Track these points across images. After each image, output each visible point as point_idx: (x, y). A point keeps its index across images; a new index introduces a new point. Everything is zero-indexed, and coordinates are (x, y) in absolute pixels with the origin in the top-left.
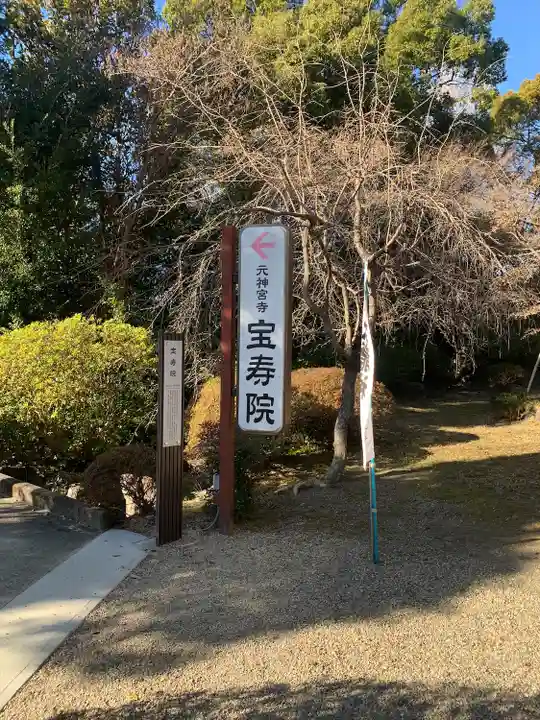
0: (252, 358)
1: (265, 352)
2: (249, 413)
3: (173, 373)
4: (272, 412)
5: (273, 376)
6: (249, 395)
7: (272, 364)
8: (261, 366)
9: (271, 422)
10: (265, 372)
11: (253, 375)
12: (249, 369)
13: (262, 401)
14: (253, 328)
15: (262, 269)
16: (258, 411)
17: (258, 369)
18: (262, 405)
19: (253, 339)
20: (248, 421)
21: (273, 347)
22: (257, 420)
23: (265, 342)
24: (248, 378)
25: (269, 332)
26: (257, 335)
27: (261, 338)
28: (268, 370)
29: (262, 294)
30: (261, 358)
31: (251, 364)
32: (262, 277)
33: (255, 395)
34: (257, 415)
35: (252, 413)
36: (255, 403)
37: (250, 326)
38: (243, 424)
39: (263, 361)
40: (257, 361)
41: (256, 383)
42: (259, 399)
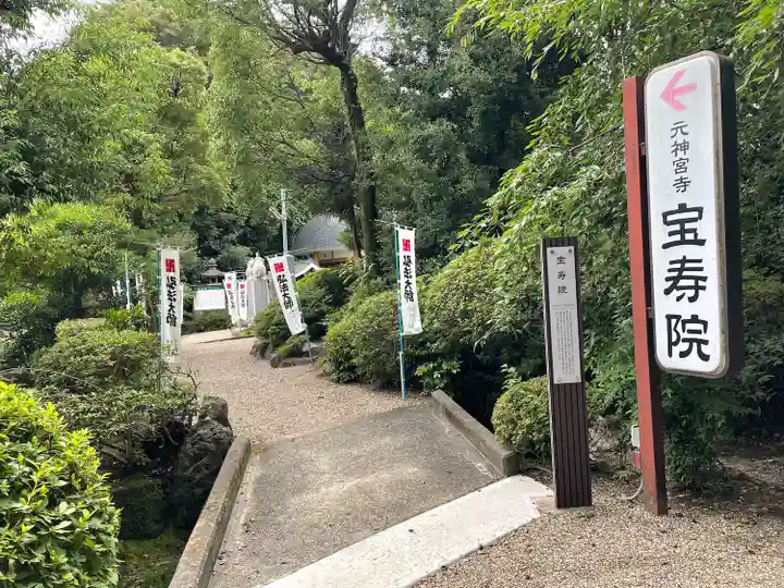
0: (672, 263)
1: (690, 251)
2: (671, 344)
3: (562, 289)
4: (706, 342)
5: (704, 288)
6: (669, 317)
7: (701, 269)
8: (685, 273)
9: (705, 358)
10: (691, 283)
11: (674, 287)
12: (668, 279)
13: (689, 326)
14: (670, 218)
15: (679, 128)
16: (685, 340)
17: (680, 277)
18: (690, 331)
19: (671, 234)
20: (670, 354)
21: (702, 243)
22: (683, 355)
23: (689, 236)
24: (667, 292)
25: (695, 220)
26: (677, 227)
27: (683, 232)
28: (697, 279)
29: (681, 166)
30: (684, 260)
31: (670, 270)
32: (680, 139)
33: (678, 317)
34: (684, 346)
35: (676, 343)
36: (679, 328)
37: (665, 215)
38: (663, 359)
39: (687, 265)
40: (678, 266)
41: (679, 299)
42: (684, 322)
